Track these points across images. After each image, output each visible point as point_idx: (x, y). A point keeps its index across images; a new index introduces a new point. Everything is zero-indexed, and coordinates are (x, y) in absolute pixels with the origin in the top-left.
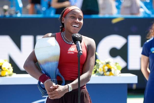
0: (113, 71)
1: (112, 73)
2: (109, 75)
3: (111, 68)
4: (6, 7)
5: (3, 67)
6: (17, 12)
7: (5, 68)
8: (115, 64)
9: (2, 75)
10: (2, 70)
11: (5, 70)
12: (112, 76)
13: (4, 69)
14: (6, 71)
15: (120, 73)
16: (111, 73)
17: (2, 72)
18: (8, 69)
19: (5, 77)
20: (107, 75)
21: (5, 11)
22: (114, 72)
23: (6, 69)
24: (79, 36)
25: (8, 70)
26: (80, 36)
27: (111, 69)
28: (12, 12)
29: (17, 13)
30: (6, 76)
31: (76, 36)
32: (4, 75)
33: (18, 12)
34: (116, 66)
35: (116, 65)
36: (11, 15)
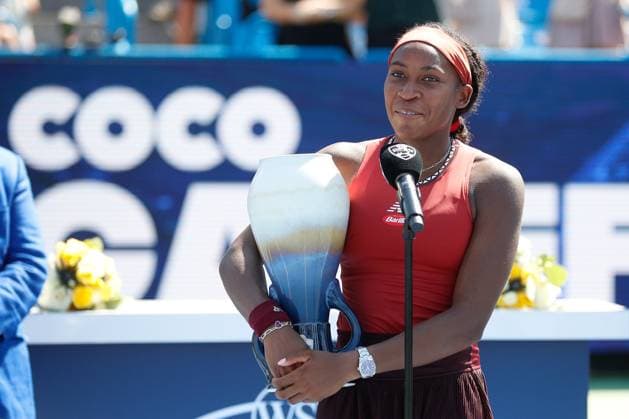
0: (531, 291)
1: (527, 299)
2: (517, 306)
3: (523, 276)
4: (70, 15)
5: (81, 272)
6: (115, 37)
7: (88, 276)
8: (540, 261)
9: (78, 305)
10: (78, 283)
11: (90, 285)
12: (525, 309)
13: (84, 281)
14: (95, 287)
15: (558, 298)
16: (521, 295)
17: (79, 290)
18: (103, 279)
19: (88, 313)
20: (507, 307)
21: (67, 29)
22: (536, 295)
23: (95, 279)
24: (408, 154)
25: (101, 282)
26: (411, 156)
27: (524, 282)
28: (97, 36)
29: (114, 41)
30: (92, 308)
31: (399, 155)
32: (87, 304)
33: (121, 37)
34: (541, 269)
35: (543, 265)
36: (91, 49)
